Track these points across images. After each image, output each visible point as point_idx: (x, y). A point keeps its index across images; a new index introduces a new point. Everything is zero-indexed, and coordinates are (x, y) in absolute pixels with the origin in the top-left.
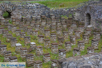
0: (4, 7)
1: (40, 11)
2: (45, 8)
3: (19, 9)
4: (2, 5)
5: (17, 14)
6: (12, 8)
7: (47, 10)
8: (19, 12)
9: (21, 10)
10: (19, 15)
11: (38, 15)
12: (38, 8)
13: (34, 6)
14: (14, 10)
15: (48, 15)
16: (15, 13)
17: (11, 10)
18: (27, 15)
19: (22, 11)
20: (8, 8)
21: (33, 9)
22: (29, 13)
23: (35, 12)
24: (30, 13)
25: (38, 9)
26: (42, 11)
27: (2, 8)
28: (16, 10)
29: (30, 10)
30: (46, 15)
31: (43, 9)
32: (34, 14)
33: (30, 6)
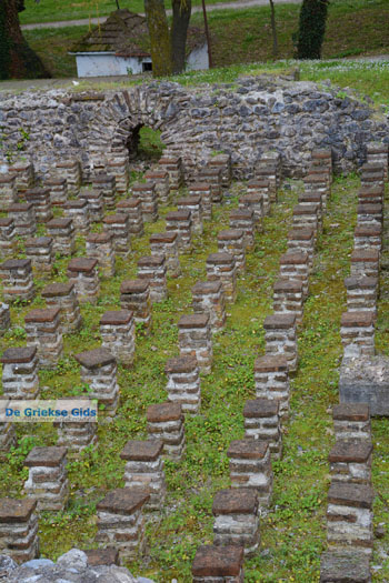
0: (123, 109)
1: (310, 124)
2: (340, 111)
3: (196, 117)
4: (116, 96)
5: (189, 142)
6: (164, 108)
7: (349, 122)
8: (197, 129)
9: (206, 123)
10: (198, 145)
11: (298, 148)
12: (298, 111)
13: (272, 101)
14: (173, 118)
15: (356, 146)
16: (176, 138)
17: (157, 121)
18: (237, 147)
19: (214, 126)
20: (143, 109)
21: (271, 117)
22: (247, 136)
23: (283, 129)
24: (251, 138)
25: (296, 117)
26: (319, 125)
27: (118, 110)
28: (182, 121)
29: (251, 121)
30: (344, 148)
31: (326, 114)
32: (277, 141)
33: (251, 102)
